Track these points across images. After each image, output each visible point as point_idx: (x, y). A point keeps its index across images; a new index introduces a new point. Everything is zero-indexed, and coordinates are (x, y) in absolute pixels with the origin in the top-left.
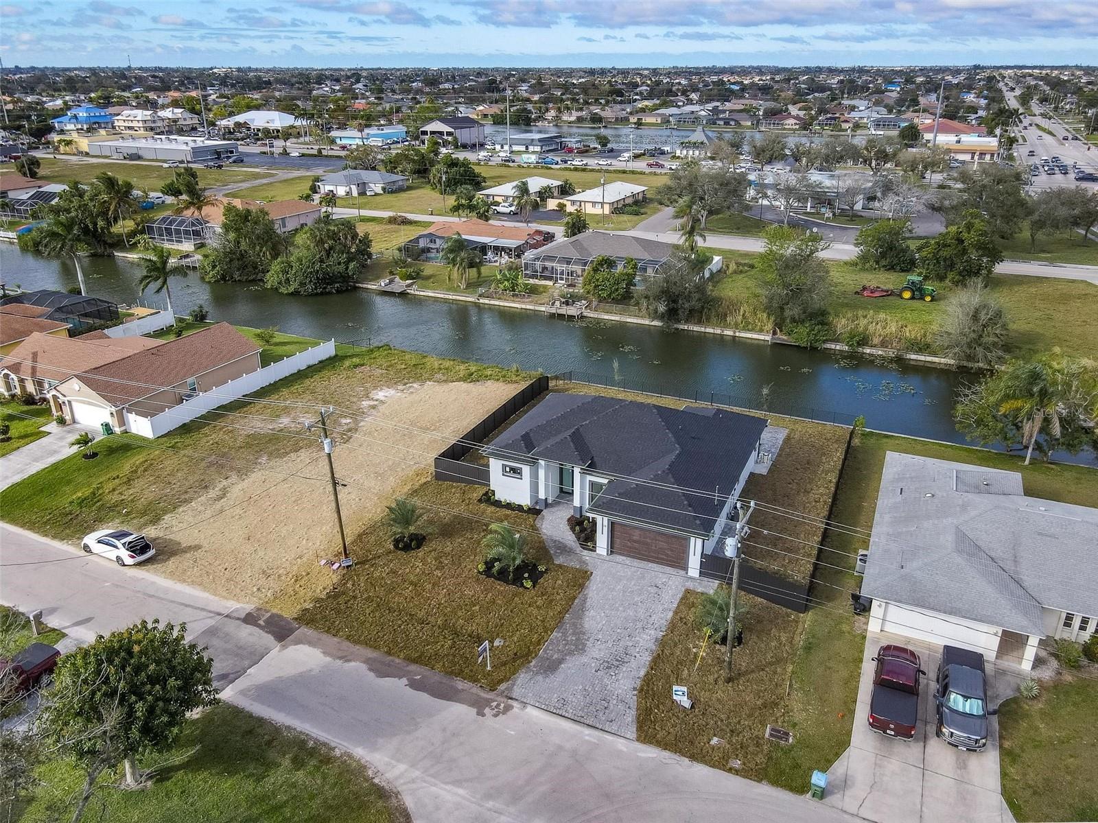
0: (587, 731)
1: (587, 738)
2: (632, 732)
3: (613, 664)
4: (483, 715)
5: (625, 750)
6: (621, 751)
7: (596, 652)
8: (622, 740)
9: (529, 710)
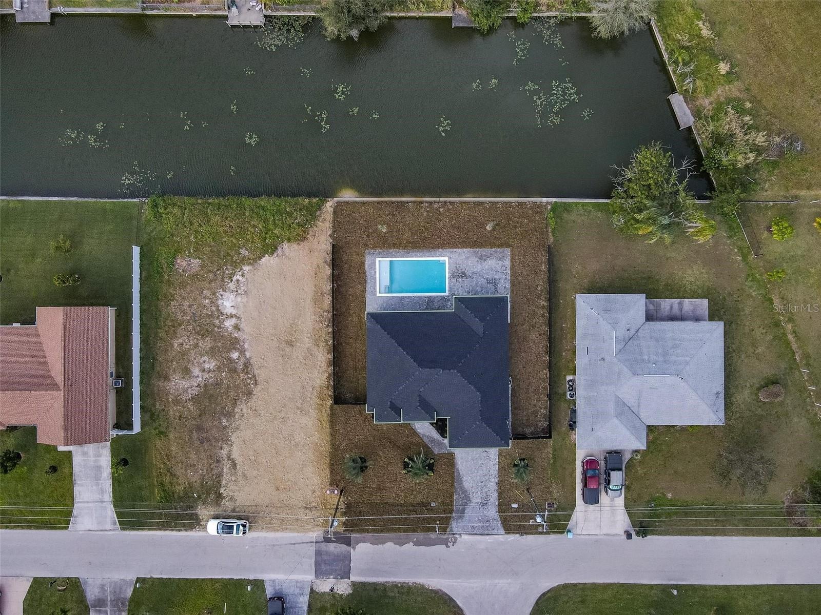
0: (487, 537)
1: (489, 540)
2: (503, 532)
3: (484, 504)
4: (449, 547)
5: (503, 540)
6: (502, 541)
7: (476, 499)
8: (500, 536)
9: (463, 536)
